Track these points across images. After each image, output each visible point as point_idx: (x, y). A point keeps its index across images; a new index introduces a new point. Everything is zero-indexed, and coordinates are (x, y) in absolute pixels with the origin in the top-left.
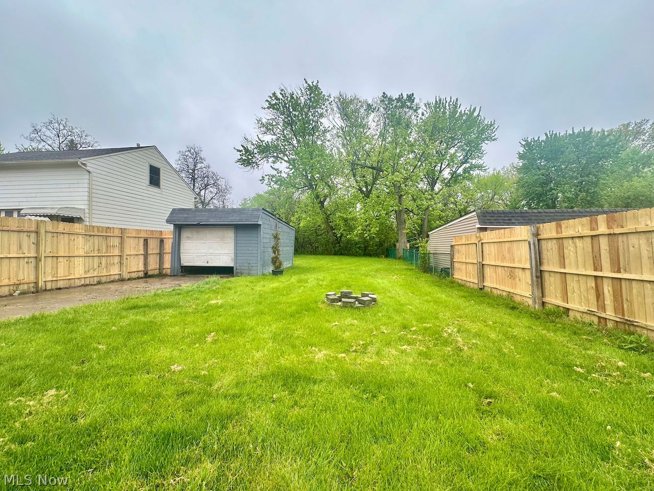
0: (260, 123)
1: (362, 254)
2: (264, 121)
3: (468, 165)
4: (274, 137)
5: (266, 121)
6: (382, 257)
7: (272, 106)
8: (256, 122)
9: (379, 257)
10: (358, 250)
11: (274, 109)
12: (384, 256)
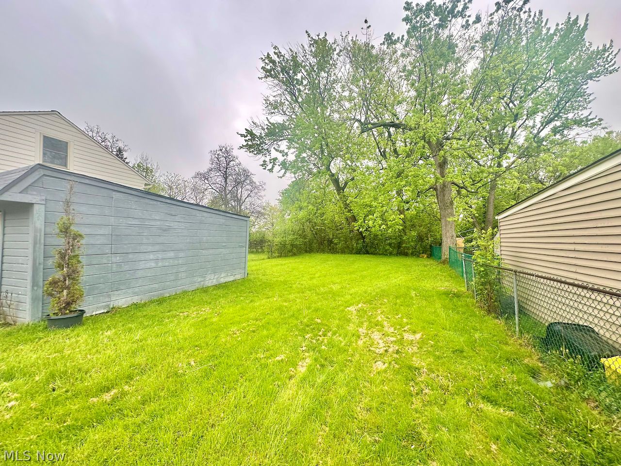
0: (268, 102)
1: (395, 252)
2: (271, 99)
3: (558, 123)
4: (285, 118)
5: (274, 99)
6: (423, 257)
7: (268, 73)
8: (264, 102)
9: (418, 257)
10: (388, 247)
11: (271, 76)
12: (425, 256)
